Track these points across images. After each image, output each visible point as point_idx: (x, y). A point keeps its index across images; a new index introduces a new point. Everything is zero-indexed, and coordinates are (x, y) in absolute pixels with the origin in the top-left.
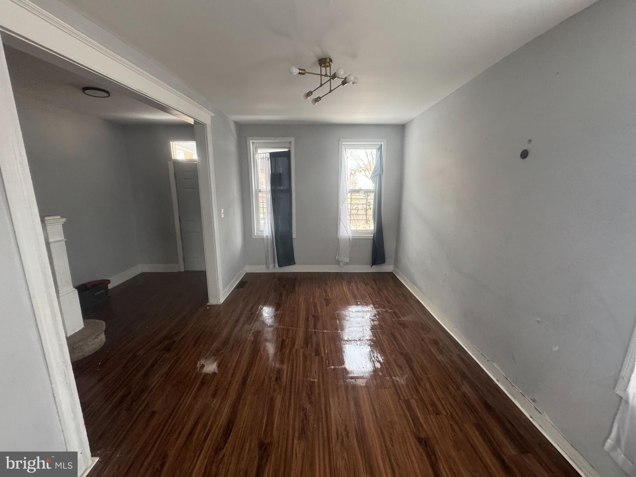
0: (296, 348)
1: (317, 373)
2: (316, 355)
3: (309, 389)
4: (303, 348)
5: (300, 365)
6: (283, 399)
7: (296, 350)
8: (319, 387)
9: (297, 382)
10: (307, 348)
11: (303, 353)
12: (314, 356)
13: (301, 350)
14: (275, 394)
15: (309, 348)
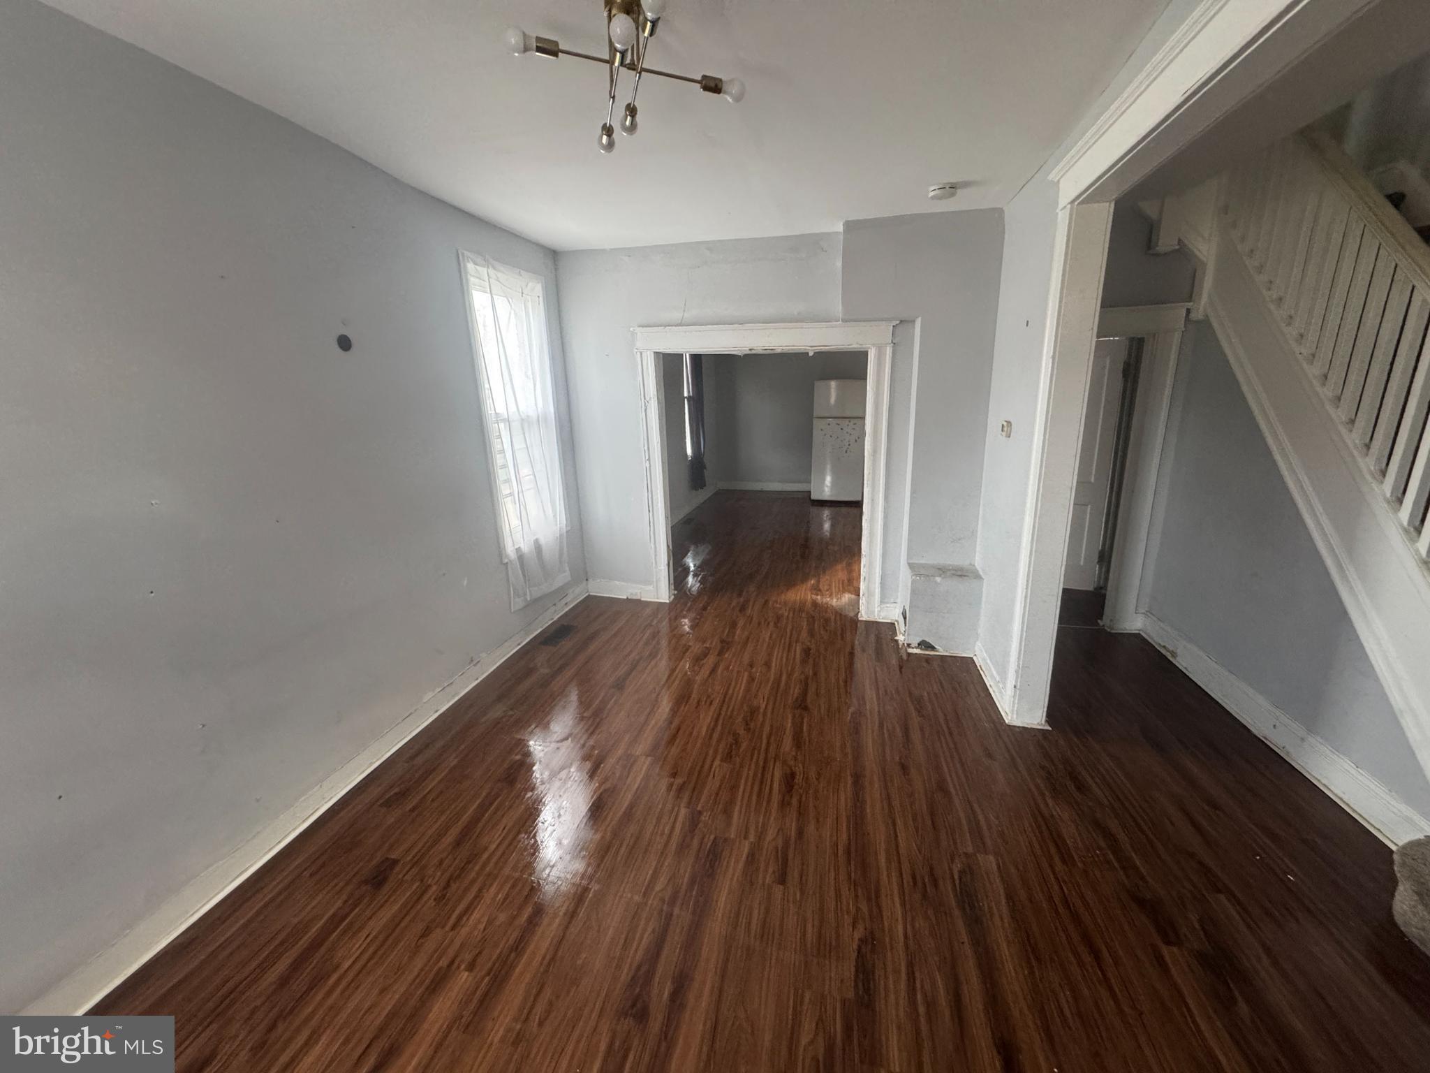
0: (747, 844)
1: (712, 774)
2: (700, 813)
3: (734, 753)
4: (726, 840)
5: (743, 797)
6: (779, 746)
7: (746, 838)
8: (716, 751)
9: (753, 766)
10: (715, 838)
11: (729, 824)
12: (705, 814)
13: (732, 836)
14: (794, 754)
15: (712, 837)
